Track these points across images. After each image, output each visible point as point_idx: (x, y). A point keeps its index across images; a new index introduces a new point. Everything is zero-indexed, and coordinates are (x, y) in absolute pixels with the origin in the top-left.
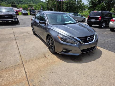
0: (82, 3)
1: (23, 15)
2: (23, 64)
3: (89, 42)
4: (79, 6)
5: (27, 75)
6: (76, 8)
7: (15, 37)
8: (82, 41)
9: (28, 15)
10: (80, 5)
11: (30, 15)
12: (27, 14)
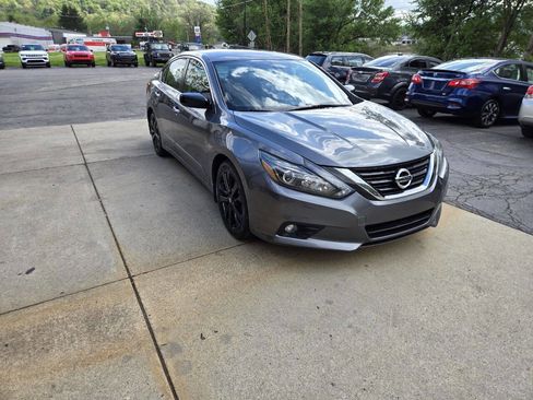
0: (382, 10)
1: (115, 66)
2: (132, 281)
3: (402, 191)
4: (372, 20)
5: (154, 327)
6: (359, 32)
7: (86, 164)
8: (372, 185)
9: (136, 65)
10: (373, 17)
11: (148, 65)
12: (131, 62)
